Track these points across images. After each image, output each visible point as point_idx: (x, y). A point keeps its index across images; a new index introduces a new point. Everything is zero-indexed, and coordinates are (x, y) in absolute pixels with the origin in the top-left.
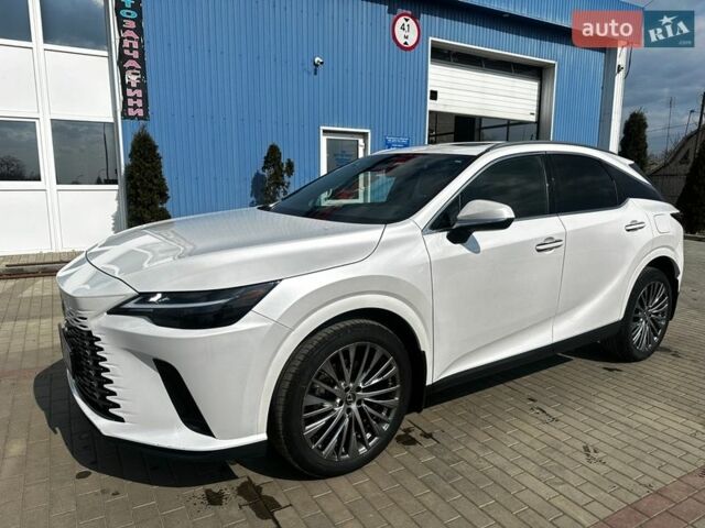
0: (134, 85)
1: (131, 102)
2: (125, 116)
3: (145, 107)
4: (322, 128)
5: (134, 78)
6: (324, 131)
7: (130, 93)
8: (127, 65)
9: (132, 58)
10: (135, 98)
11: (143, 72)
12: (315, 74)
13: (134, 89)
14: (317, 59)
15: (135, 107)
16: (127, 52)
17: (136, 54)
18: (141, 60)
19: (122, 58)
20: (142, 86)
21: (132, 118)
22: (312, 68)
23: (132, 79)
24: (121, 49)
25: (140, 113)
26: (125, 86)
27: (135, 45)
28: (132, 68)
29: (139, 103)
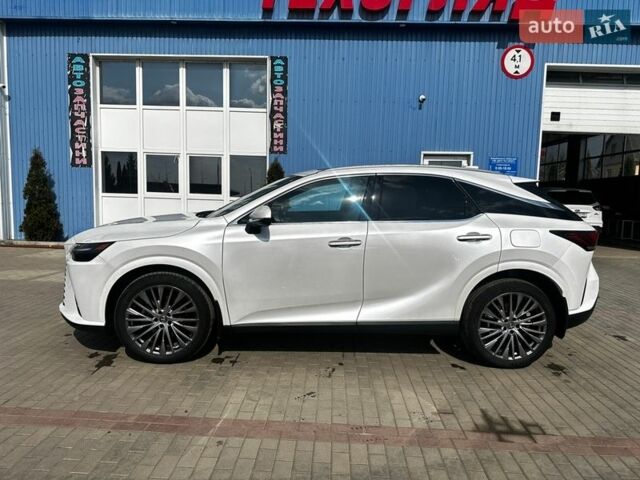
0: (278, 130)
1: (276, 142)
2: (271, 151)
3: (285, 145)
4: (423, 153)
5: (279, 125)
6: (425, 155)
7: (276, 136)
8: (275, 117)
9: (278, 112)
10: (279, 139)
11: (285, 121)
12: (420, 108)
13: (278, 133)
14: (422, 97)
15: (278, 145)
16: (276, 108)
17: (281, 109)
18: (285, 113)
19: (273, 112)
20: (284, 130)
21: (276, 152)
22: (417, 104)
23: (278, 126)
24: (272, 106)
25: (281, 149)
26: (273, 131)
27: (282, 103)
28: (278, 119)
29: (281, 142)
